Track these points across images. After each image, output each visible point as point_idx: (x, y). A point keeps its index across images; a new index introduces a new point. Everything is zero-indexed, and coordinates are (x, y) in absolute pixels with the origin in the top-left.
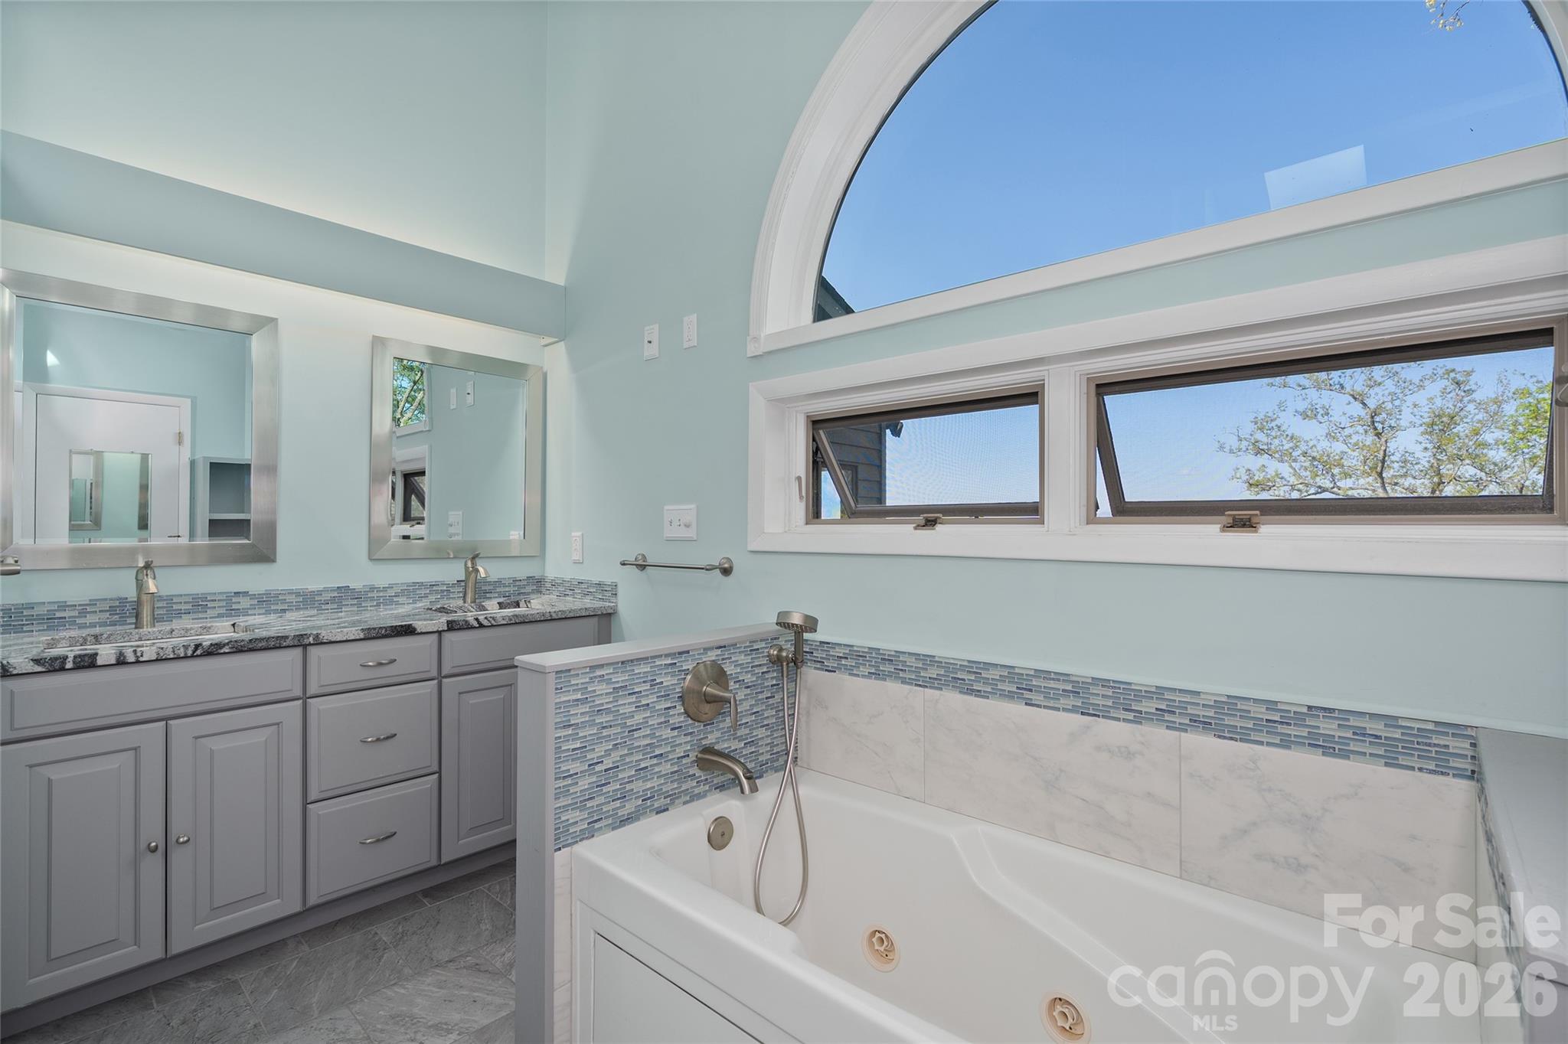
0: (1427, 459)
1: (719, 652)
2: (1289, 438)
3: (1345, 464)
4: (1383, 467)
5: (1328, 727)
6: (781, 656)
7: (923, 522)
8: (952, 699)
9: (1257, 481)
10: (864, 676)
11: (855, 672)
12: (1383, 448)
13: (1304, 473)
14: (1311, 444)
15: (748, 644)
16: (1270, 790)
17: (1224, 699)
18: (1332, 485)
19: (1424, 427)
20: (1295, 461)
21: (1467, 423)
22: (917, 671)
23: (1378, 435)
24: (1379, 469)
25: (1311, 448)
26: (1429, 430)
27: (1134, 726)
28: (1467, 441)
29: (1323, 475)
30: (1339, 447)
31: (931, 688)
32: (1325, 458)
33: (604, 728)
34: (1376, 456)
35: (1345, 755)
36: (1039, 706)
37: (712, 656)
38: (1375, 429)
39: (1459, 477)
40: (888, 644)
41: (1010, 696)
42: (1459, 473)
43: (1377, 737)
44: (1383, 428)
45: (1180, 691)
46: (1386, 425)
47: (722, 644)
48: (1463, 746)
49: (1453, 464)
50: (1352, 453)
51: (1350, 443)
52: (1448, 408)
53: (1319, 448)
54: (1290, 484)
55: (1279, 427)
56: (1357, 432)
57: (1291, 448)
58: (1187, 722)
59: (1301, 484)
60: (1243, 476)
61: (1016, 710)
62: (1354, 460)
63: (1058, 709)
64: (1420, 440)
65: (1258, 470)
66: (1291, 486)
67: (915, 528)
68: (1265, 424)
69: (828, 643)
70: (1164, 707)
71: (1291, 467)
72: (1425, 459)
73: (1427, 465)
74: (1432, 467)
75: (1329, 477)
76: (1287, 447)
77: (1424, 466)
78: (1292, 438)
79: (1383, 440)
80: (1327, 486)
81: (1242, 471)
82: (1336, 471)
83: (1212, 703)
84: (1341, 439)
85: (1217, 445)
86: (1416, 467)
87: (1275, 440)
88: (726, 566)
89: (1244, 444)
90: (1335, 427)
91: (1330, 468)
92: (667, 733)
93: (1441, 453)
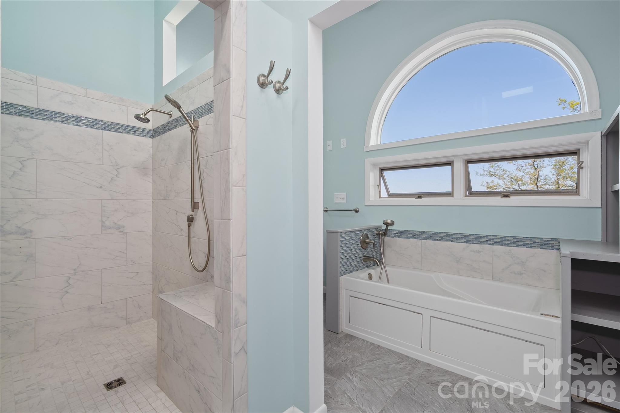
0: (554, 178)
1: (367, 231)
2: (502, 170)
3: (523, 180)
4: (537, 181)
5: (527, 241)
6: (380, 233)
7: (418, 197)
8: (430, 242)
9: (490, 186)
10: (403, 238)
11: (400, 237)
12: (538, 174)
13: (508, 184)
14: (511, 172)
15: (372, 230)
16: (514, 257)
17: (503, 237)
18: (518, 188)
19: (553, 166)
20: (505, 179)
21: (569, 165)
22: (419, 235)
23: (536, 169)
24: (536, 182)
25: (511, 174)
26: (554, 167)
27: (480, 245)
28: (568, 171)
29: (515, 184)
30: (521, 174)
31: (424, 239)
32: (516, 178)
33: (347, 248)
34: (535, 177)
35: (531, 247)
36: (454, 242)
37: (366, 232)
38: (534, 167)
39: (566, 185)
40: (410, 229)
41: (447, 240)
42: (566, 183)
43: (538, 243)
44: (537, 166)
45: (492, 236)
46: (539, 165)
47: (367, 229)
48: (557, 243)
49: (564, 180)
50: (526, 176)
51: (525, 172)
52: (562, 159)
53: (514, 174)
54: (503, 187)
55: (499, 166)
56: (528, 168)
57: (503, 174)
58: (494, 243)
59: (507, 187)
60: (485, 185)
61: (449, 243)
62: (527, 178)
63: (460, 242)
64: (551, 171)
65: (491, 182)
66: (503, 188)
67: (416, 199)
68: (493, 165)
69: (392, 230)
70: (488, 240)
71: (503, 181)
72: (553, 178)
73: (554, 180)
74: (556, 181)
75: (517, 185)
76: (501, 174)
77: (553, 181)
78: (504, 170)
79: (537, 171)
80: (517, 188)
81: (485, 183)
82: (520, 183)
83: (500, 238)
84: (522, 171)
85: (476, 173)
86: (550, 181)
87: (497, 171)
88: (357, 210)
89: (486, 173)
90: (520, 166)
91: (518, 181)
92: (358, 251)
93: (559, 176)
